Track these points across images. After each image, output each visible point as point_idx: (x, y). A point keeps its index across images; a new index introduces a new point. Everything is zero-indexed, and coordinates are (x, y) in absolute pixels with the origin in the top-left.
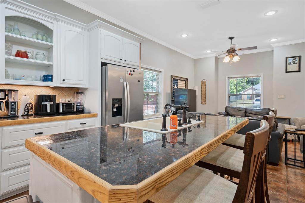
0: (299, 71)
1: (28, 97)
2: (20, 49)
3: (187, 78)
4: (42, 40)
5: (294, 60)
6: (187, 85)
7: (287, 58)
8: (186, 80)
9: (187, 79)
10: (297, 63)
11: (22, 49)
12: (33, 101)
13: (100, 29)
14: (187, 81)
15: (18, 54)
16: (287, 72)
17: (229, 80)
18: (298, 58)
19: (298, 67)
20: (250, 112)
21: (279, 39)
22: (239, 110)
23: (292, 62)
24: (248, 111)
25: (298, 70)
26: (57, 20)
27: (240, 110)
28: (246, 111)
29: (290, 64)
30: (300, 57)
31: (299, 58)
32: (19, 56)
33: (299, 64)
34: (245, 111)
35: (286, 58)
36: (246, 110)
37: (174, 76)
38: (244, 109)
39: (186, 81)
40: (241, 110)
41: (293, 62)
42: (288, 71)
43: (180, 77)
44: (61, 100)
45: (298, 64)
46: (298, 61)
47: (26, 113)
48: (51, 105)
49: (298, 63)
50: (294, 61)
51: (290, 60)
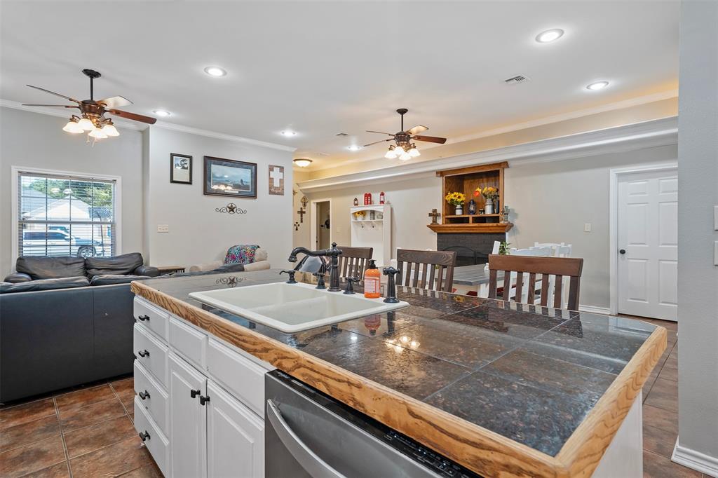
0: (191, 183)
5: (183, 161)
10: (187, 169)
16: (172, 182)
17: (19, 177)
18: (188, 159)
19: (189, 176)
20: (97, 265)
21: (172, 115)
22: (67, 264)
23: (180, 165)
24: (93, 264)
25: (188, 181)
27: (69, 262)
28: (85, 264)
30: (191, 158)
31: (190, 160)
33: (190, 171)
34: (82, 264)
35: (171, 155)
36: (87, 262)
38: (80, 260)
40: (70, 264)
41: (182, 165)
42: (174, 179)
45: (188, 171)
46: (187, 165)
49: (189, 169)
50: (183, 163)
51: (178, 161)
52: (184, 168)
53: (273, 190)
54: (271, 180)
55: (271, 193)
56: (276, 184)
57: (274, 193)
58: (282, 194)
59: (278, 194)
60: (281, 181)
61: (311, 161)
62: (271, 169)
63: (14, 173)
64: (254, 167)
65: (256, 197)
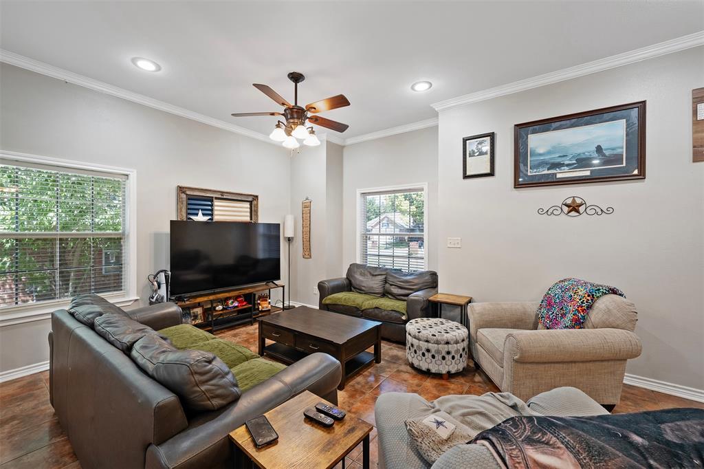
0: (492, 174)
3: (255, 194)
5: (481, 143)
6: (257, 212)
7: (465, 141)
8: (253, 200)
9: (257, 197)
10: (486, 153)
14: (255, 202)
16: (466, 177)
17: (365, 199)
18: (488, 139)
19: (489, 164)
23: (476, 151)
25: (488, 171)
29: (472, 155)
30: (492, 136)
31: (491, 139)
33: (491, 156)
34: (384, 277)
35: (463, 139)
36: (387, 276)
38: (384, 272)
39: (251, 203)
40: (376, 275)
41: (478, 150)
42: (468, 174)
43: (222, 193)
45: (488, 157)
49: (489, 153)
50: (480, 147)
51: (472, 145)
52: (481, 154)
63: (358, 195)
64: (634, 113)
65: (642, 175)
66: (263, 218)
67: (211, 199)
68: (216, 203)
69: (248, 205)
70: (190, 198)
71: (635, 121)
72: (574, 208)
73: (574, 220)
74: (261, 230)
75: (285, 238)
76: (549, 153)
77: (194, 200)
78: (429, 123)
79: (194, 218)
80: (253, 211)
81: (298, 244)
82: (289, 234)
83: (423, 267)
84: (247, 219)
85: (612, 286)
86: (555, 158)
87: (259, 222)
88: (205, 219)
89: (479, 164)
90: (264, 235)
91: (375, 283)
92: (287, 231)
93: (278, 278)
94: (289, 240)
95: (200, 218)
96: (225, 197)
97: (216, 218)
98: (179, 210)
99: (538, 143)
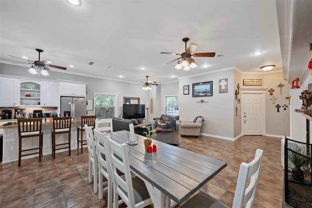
0: (189, 94)
1: (31, 111)
2: (27, 94)
4: (36, 89)
6: (140, 102)
7: (184, 86)
8: (139, 99)
11: (28, 93)
12: (32, 112)
13: (59, 83)
15: (26, 96)
16: (184, 94)
18: (188, 86)
25: (188, 93)
26: (41, 81)
29: (185, 90)
30: (189, 86)
32: (27, 96)
37: (126, 97)
39: (138, 99)
43: (132, 98)
44: (44, 111)
45: (188, 90)
46: (188, 88)
47: (29, 117)
48: (38, 114)
51: (185, 88)
52: (187, 89)
53: (221, 91)
54: (220, 86)
55: (220, 92)
56: (223, 88)
57: (222, 92)
58: (227, 92)
59: (224, 92)
60: (226, 86)
61: (274, 66)
62: (220, 81)
63: (164, 97)
64: (211, 83)
65: (212, 96)
66: (141, 103)
67: (130, 99)
68: (131, 100)
69: (137, 100)
70: (126, 99)
71: (211, 85)
72: (202, 102)
73: (202, 104)
74: (140, 106)
75: (146, 108)
76: (198, 90)
77: (127, 99)
78: (177, 81)
79: (127, 103)
80: (139, 102)
81: (150, 109)
82: (147, 107)
83: (177, 115)
84: (138, 103)
85: (201, 116)
86: (199, 91)
87: (140, 104)
88: (129, 104)
89: (186, 92)
90: (141, 108)
91: (167, 119)
92: (147, 106)
93: (145, 118)
94: (147, 108)
95: (128, 103)
96: (133, 98)
97: (131, 103)
98: (124, 102)
99: (197, 88)
